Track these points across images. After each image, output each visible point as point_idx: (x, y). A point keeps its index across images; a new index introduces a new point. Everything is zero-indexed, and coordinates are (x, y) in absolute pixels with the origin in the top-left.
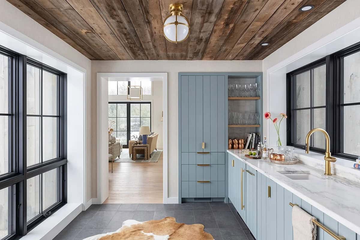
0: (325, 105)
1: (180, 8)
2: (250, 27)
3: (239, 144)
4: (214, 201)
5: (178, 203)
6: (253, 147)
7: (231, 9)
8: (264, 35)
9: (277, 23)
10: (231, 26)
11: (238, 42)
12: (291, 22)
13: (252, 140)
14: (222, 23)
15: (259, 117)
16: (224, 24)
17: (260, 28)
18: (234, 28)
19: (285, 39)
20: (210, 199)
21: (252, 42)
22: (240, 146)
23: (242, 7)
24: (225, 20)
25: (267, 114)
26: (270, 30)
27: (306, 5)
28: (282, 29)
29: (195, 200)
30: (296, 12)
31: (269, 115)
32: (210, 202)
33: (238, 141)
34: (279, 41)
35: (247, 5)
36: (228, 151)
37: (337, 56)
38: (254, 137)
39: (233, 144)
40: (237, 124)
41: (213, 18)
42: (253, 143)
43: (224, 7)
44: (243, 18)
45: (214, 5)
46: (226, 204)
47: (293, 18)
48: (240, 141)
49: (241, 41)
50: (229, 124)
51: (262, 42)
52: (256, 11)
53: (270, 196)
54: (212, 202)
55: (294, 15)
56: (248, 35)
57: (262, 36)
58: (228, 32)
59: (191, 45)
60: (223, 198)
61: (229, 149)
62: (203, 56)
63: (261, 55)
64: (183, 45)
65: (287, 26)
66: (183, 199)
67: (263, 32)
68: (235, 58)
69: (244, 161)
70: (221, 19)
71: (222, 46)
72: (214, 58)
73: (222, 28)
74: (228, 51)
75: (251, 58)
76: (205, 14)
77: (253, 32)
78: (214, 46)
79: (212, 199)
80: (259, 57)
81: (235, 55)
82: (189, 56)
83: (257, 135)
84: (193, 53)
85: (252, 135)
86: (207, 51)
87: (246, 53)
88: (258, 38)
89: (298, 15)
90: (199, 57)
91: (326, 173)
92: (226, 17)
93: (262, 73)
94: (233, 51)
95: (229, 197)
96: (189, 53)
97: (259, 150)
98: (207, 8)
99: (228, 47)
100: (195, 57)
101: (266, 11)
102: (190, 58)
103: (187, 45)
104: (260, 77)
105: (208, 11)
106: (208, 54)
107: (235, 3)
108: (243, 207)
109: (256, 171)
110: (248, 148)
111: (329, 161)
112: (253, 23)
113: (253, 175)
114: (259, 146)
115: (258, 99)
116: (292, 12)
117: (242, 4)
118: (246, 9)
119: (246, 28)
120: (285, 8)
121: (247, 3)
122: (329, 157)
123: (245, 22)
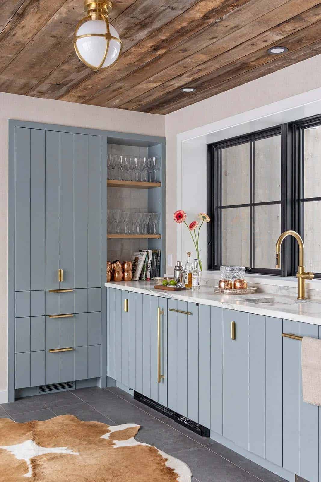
0: (280, 200)
1: (105, 7)
2: (187, 60)
3: (123, 271)
4: (78, 387)
5: (7, 401)
6: (148, 276)
7: (181, 28)
8: (197, 76)
9: (228, 62)
10: (161, 52)
11: (150, 79)
12: (246, 64)
13: (148, 262)
14: (151, 45)
15: (158, 220)
16: (151, 47)
17: (200, 64)
18: (161, 57)
19: (221, 88)
20: (70, 384)
21: (172, 83)
22: (126, 274)
23: (197, 30)
24: (159, 42)
25: (180, 213)
26: (212, 69)
27: (280, 46)
28: (230, 71)
29: (40, 391)
30: (263, 52)
31: (184, 216)
32: (71, 391)
33: (123, 265)
34: (213, 88)
35: (207, 28)
36: (107, 285)
37: (296, 127)
38: (150, 257)
39: (113, 272)
40: (120, 233)
41: (142, 34)
42: (149, 269)
43: (172, 23)
44: (185, 46)
45: (161, 16)
46: (103, 389)
47: (253, 59)
48: (126, 266)
49: (156, 78)
50: (109, 233)
51: (186, 85)
52: (213, 38)
53: (235, 337)
54: (76, 391)
55: (257, 55)
56: (174, 71)
57: (193, 77)
58: (149, 60)
59: (62, 70)
60: (97, 379)
61: (108, 282)
62: (67, 93)
63: (169, 107)
64: (47, 66)
65: (238, 70)
66: (17, 391)
67: (201, 70)
68: (122, 106)
69: (165, 294)
70: (154, 39)
71: (119, 81)
72: (83, 100)
73: (142, 53)
74: (121, 90)
75: (149, 109)
76: (136, 25)
77: (185, 67)
78: (104, 79)
79: (74, 384)
80: (164, 109)
81: (126, 101)
82: (38, 89)
83: (156, 253)
84: (54, 83)
85: (147, 254)
86: (83, 85)
87: (147, 100)
88: (185, 79)
89: (263, 57)
90: (57, 94)
91: (299, 297)
92: (164, 38)
93: (165, 138)
94: (129, 92)
95: (107, 375)
96: (46, 82)
97: (177, 276)
98: (146, 19)
99: (126, 85)
100: (50, 92)
101: (226, 42)
102: (38, 92)
103: (54, 68)
104: (160, 146)
105: (143, 22)
106: (80, 91)
107: (192, 22)
108: (161, 377)
109: (198, 304)
110: (140, 279)
111: (303, 279)
112: (196, 55)
113: (187, 313)
114: (178, 268)
115: (155, 187)
116: (258, 51)
117: (201, 25)
118: (202, 33)
119: (180, 59)
120: (253, 44)
121: (209, 25)
122: (303, 273)
123: (185, 50)
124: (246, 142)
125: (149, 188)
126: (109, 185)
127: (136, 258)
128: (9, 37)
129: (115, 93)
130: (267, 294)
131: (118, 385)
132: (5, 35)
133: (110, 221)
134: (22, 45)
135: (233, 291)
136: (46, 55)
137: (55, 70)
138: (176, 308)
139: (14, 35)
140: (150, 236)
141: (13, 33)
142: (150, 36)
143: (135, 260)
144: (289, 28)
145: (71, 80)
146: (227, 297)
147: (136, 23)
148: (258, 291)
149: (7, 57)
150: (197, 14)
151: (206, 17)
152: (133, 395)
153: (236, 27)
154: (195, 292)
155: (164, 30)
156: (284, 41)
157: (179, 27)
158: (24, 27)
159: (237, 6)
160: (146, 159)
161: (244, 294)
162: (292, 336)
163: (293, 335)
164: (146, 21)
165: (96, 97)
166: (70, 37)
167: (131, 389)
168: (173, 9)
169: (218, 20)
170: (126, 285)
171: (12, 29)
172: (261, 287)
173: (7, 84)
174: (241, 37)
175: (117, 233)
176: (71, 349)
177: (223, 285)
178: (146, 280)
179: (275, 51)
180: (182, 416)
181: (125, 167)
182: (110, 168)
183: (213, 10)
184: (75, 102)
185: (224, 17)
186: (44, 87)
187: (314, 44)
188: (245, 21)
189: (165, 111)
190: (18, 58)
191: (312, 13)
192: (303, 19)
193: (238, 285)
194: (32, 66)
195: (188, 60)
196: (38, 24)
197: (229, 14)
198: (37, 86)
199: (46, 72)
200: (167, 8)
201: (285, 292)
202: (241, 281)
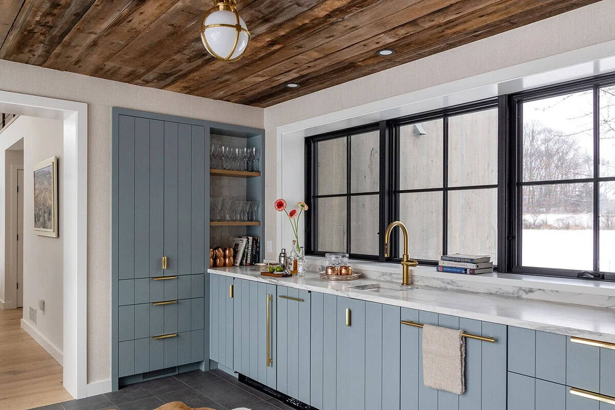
0: (379, 191)
3: (225, 257)
4: (181, 372)
5: (110, 391)
6: (249, 261)
8: (304, 73)
9: (338, 60)
10: (277, 47)
11: (259, 72)
12: (354, 63)
13: (248, 248)
14: (269, 39)
15: (258, 208)
16: (268, 42)
17: (311, 62)
18: (275, 52)
21: (279, 78)
22: (227, 260)
23: (317, 28)
24: (277, 37)
25: (280, 202)
26: (320, 67)
27: (389, 48)
28: (337, 69)
29: (144, 378)
30: (372, 53)
31: (284, 204)
32: (174, 376)
33: (224, 251)
34: (316, 85)
35: (327, 26)
36: (210, 271)
37: (393, 124)
38: (250, 244)
39: (215, 258)
41: (262, 29)
42: (249, 254)
43: (295, 19)
44: (301, 42)
45: (285, 12)
46: (206, 372)
47: (361, 60)
48: (227, 252)
49: (265, 72)
50: (211, 220)
51: (292, 81)
52: (330, 37)
53: (350, 324)
54: (179, 375)
55: (366, 56)
56: (284, 67)
57: (301, 73)
58: (262, 54)
59: (173, 60)
60: (199, 363)
61: (210, 268)
62: (173, 82)
63: (271, 101)
64: (158, 55)
65: (345, 68)
66: (121, 380)
67: (310, 67)
68: (225, 99)
69: (274, 281)
70: (273, 34)
71: (228, 73)
72: (188, 91)
73: (258, 47)
74: (228, 83)
75: (250, 102)
76: (259, 19)
77: (295, 64)
78: (214, 70)
79: (177, 369)
80: (265, 102)
81: (230, 93)
82: (145, 77)
83: (255, 240)
84: (162, 73)
85: (248, 240)
86: (191, 76)
87: (251, 93)
88: (293, 75)
89: (371, 58)
90: (162, 83)
91: (404, 283)
92: (283, 33)
93: (264, 130)
94: (235, 84)
95: (210, 358)
96: (154, 71)
97: (282, 262)
98: (270, 13)
99: (234, 77)
100: (155, 81)
101: (340, 42)
102: (143, 81)
103: (165, 57)
104: (259, 137)
105: (267, 17)
106: (187, 81)
107: (314, 20)
108: (270, 361)
109: (309, 292)
110: (241, 264)
111: (407, 266)
112: (309, 52)
113: (299, 300)
114: (283, 255)
115: (255, 176)
116: (368, 52)
117: (322, 24)
118: (320, 31)
119: (293, 55)
120: (365, 45)
121: (330, 24)
122: (408, 261)
123: (300, 47)
124: (343, 136)
125: (248, 177)
126: (211, 174)
127: (236, 244)
128: (125, 23)
129: (219, 86)
130: (370, 279)
131: (220, 367)
132: (120, 21)
133: (212, 209)
134: (136, 32)
135: (340, 277)
136: (160, 43)
137: (165, 59)
138: (286, 295)
139: (130, 21)
140: (249, 223)
141: (130, 19)
142: (270, 31)
143: (235, 246)
144: (402, 32)
145: (181, 70)
146: (333, 283)
147: (260, 17)
148: (362, 276)
149: (118, 43)
150: (321, 12)
151: (329, 16)
152: (238, 378)
153: (354, 28)
154: (301, 278)
155: (284, 26)
156: (394, 44)
157: (301, 24)
158: (142, 13)
159: (362, 7)
160: (247, 150)
161: (349, 280)
162: (410, 323)
163: (412, 322)
164: (270, 15)
165: (201, 88)
166: (189, 26)
167: (236, 372)
168: (299, 5)
169: (339, 20)
170: (227, 270)
171: (129, 14)
172: (364, 273)
173: (111, 71)
174: (356, 37)
175: (219, 221)
176: (175, 335)
177: (330, 271)
178: (246, 265)
179: (383, 53)
180: (291, 398)
181: (227, 157)
182: (213, 157)
183: (337, 10)
184: (179, 92)
185: (346, 17)
186: (151, 76)
187: (420, 48)
188: (364, 23)
189: (265, 104)
190: (129, 46)
191: (427, 18)
192: (418, 24)
193: (344, 271)
194: (143, 53)
195: (300, 57)
196: (158, 11)
197: (352, 14)
198: (144, 74)
199: (156, 61)
200: (294, 4)
201: (387, 278)
202: (346, 268)
